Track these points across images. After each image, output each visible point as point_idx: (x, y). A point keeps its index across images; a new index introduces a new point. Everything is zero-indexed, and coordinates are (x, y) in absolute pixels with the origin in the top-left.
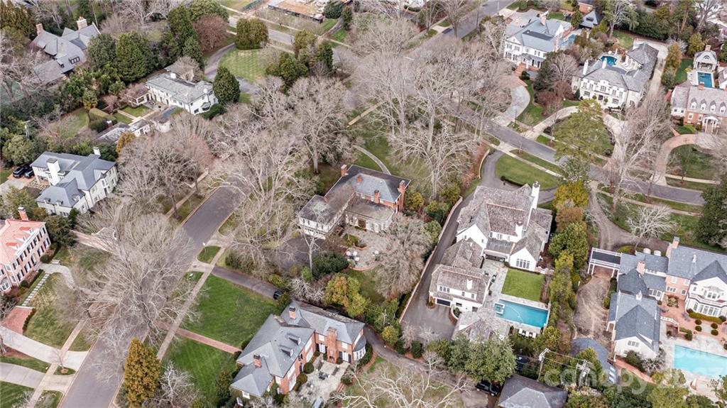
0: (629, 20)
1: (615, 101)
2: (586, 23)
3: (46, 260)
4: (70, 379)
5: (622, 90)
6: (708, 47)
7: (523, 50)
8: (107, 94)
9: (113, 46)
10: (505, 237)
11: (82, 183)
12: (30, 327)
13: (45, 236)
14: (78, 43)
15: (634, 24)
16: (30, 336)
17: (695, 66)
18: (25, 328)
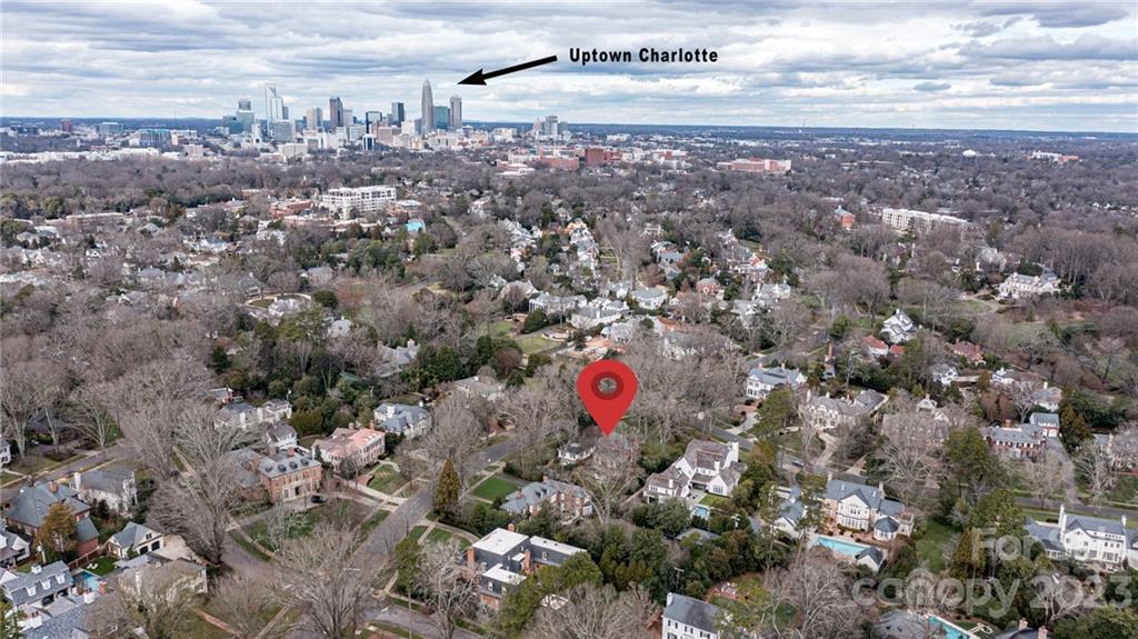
0: (861, 373)
1: (833, 423)
2: (826, 377)
3: (381, 458)
4: (396, 507)
5: (836, 413)
6: (928, 396)
7: (761, 386)
8: (426, 387)
9: (434, 355)
10: (707, 472)
11: (409, 419)
12: (371, 483)
13: (383, 443)
14: (407, 355)
15: (867, 377)
16: (371, 487)
17: (917, 410)
18: (368, 484)
